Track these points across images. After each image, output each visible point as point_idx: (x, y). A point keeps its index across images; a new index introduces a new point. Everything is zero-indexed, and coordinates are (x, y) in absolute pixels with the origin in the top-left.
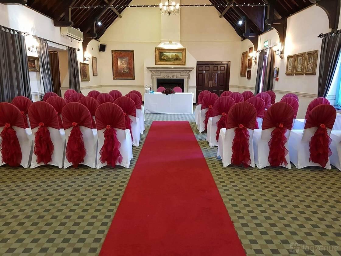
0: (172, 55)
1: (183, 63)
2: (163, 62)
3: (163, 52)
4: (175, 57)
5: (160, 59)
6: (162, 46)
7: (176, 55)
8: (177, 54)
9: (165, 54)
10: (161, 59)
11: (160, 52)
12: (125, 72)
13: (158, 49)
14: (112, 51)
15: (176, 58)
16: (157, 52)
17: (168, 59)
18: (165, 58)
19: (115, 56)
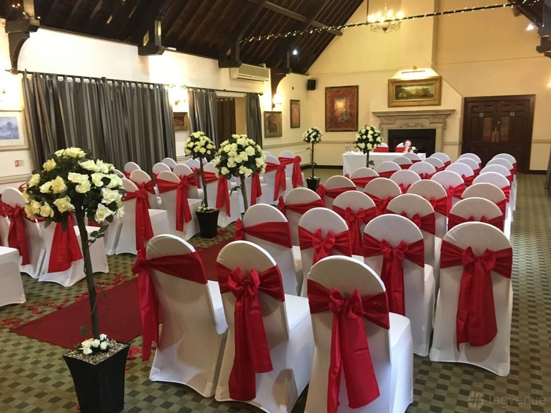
0: (417, 90)
1: (436, 102)
2: (401, 102)
3: (401, 86)
4: (422, 93)
5: (395, 98)
6: (400, 76)
7: (423, 89)
8: (425, 87)
9: (406, 88)
10: (397, 98)
11: (396, 87)
12: (343, 119)
13: (392, 82)
14: (326, 88)
15: (424, 94)
16: (391, 86)
17: (410, 96)
18: (405, 96)
19: (330, 95)
